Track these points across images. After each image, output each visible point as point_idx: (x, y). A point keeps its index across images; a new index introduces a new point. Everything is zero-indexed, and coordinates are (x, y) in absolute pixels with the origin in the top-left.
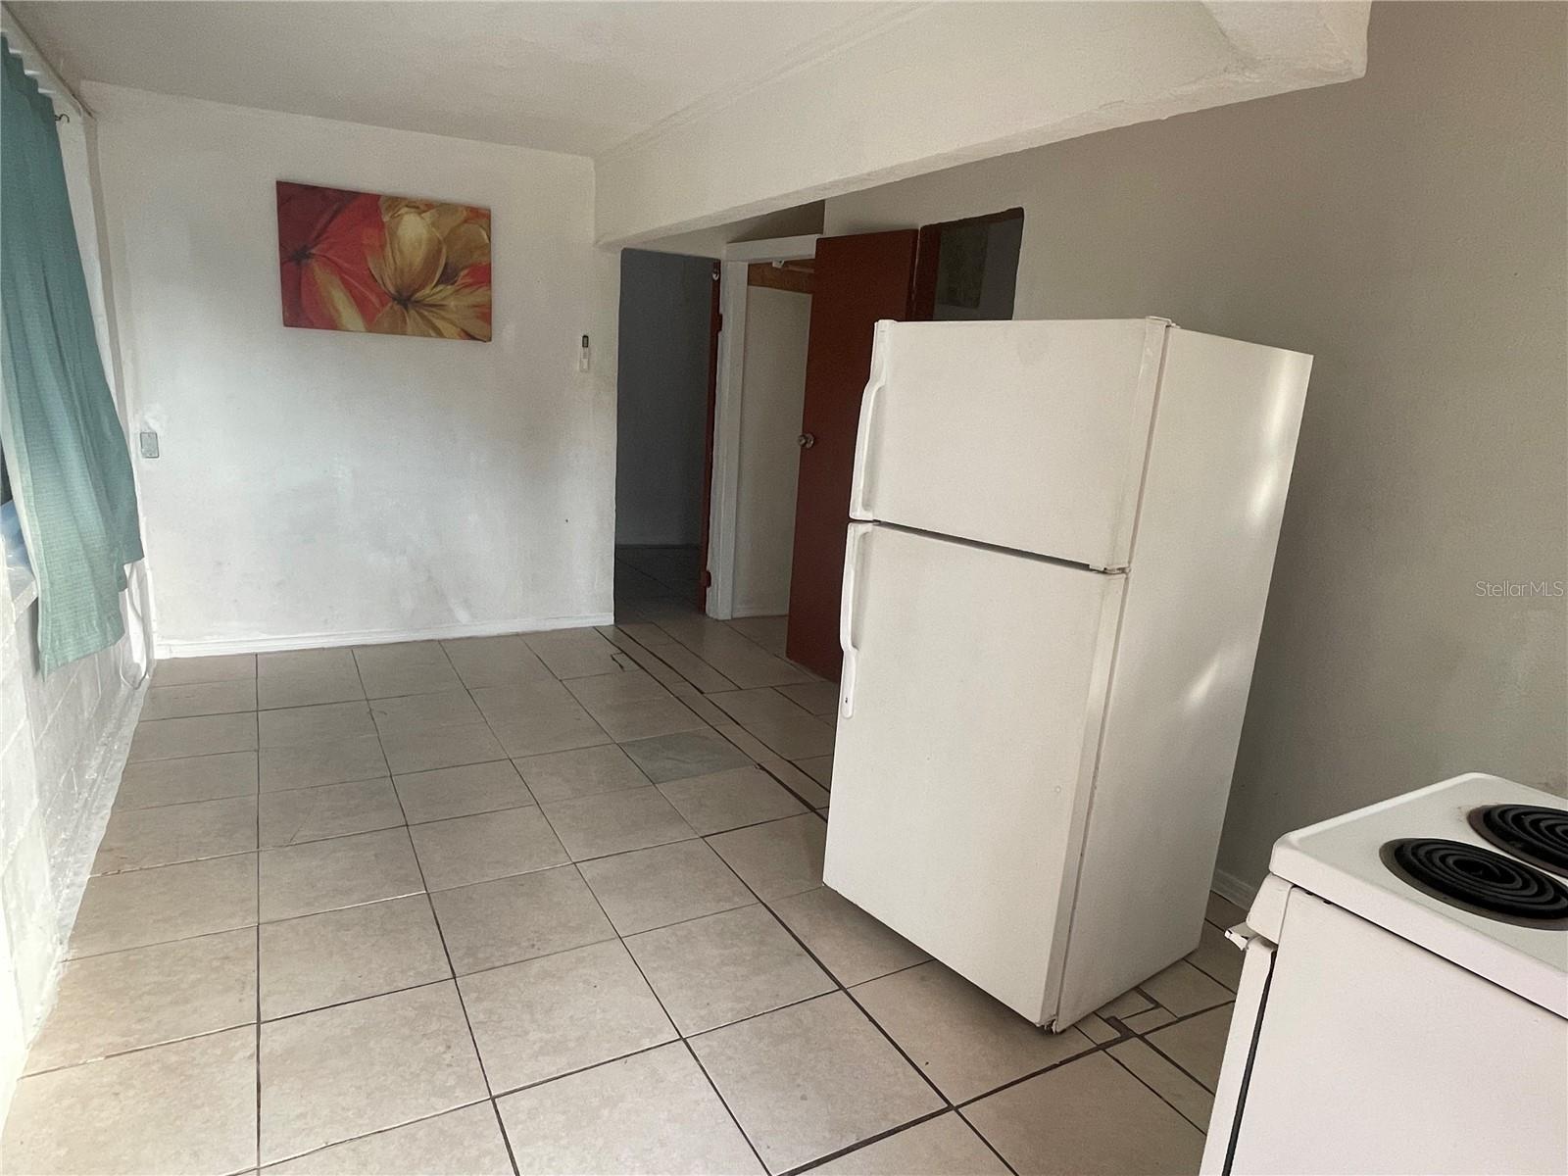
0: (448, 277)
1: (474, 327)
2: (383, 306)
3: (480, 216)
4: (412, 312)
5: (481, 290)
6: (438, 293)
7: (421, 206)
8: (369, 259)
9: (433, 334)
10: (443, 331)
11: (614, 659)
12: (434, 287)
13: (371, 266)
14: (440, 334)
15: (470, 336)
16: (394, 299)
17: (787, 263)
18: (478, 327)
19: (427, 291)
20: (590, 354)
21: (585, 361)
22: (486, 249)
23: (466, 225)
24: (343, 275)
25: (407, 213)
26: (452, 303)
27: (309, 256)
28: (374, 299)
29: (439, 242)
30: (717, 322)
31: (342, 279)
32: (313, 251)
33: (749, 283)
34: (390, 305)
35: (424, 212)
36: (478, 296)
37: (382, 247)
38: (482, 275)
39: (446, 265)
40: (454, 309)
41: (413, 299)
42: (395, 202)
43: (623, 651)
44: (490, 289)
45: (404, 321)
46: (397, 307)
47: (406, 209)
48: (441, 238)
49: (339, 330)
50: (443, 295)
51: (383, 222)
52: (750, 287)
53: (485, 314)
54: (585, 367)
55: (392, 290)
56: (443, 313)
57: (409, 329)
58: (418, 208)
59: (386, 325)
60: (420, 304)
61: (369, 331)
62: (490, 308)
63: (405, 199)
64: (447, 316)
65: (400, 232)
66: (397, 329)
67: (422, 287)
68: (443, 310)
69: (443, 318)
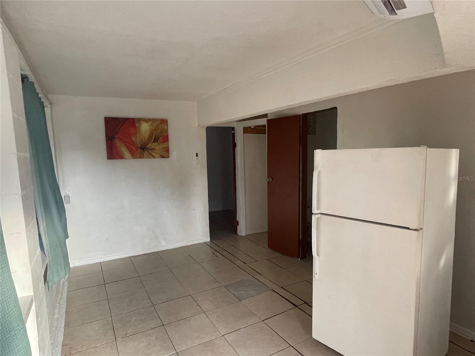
0: (156, 140)
1: (164, 154)
2: (137, 151)
3: (164, 122)
4: (146, 152)
5: (165, 143)
6: (153, 145)
7: (147, 120)
8: (132, 137)
9: (152, 157)
10: (155, 156)
11: (214, 254)
12: (152, 143)
13: (133, 139)
14: (154, 157)
15: (163, 157)
16: (140, 148)
17: (256, 126)
18: (165, 154)
19: (150, 145)
20: (198, 158)
21: (197, 161)
22: (167, 131)
23: (161, 125)
24: (125, 143)
25: (143, 123)
26: (157, 148)
27: (114, 138)
28: (134, 149)
29: (153, 130)
30: (235, 145)
31: (125, 144)
32: (115, 137)
33: (244, 133)
34: (139, 150)
35: (148, 122)
36: (164, 145)
37: (136, 133)
38: (166, 139)
39: (155, 136)
40: (158, 149)
41: (146, 148)
42: (140, 120)
43: (216, 251)
44: (168, 142)
45: (143, 154)
46: (141, 151)
47: (143, 122)
48: (153, 129)
49: (124, 159)
50: (154, 146)
51: (136, 126)
52: (244, 134)
53: (167, 150)
54: (197, 162)
55: (139, 146)
56: (155, 151)
57: (145, 156)
58: (146, 121)
59: (138, 156)
60: (148, 149)
61: (133, 158)
62: (169, 148)
63: (143, 119)
64: (156, 152)
65: (141, 128)
66: (141, 157)
67: (148, 144)
68: (155, 150)
69: (155, 152)
